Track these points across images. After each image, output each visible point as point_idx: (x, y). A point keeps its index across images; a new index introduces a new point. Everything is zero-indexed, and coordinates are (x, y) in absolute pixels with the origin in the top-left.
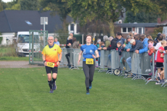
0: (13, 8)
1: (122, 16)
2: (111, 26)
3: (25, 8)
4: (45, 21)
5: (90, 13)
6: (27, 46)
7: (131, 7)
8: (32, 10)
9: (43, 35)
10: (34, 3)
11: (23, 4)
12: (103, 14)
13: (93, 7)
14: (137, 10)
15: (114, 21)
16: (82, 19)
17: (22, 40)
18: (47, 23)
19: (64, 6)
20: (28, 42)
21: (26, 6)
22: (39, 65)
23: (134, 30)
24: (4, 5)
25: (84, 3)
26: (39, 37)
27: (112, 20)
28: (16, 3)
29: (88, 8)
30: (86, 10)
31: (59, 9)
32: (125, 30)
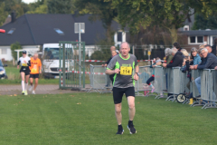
0: (38, 11)
1: (190, 21)
2: (174, 34)
3: (54, 11)
4: (80, 29)
5: (143, 17)
6: (56, 64)
7: (201, 7)
8: (64, 13)
9: (78, 48)
10: (66, 3)
11: (52, 5)
12: (163, 17)
13: (148, 8)
14: (210, 12)
15: (177, 28)
16: (133, 25)
17: (50, 55)
18: (83, 31)
19: (107, 8)
20: (57, 58)
21: (56, 7)
22: (73, 89)
23: (206, 40)
24: (25, 7)
25: (135, 3)
26: (73, 51)
27: (174, 26)
28: (41, 3)
29: (141, 10)
30: (138, 12)
31: (100, 12)
32: (193, 41)
